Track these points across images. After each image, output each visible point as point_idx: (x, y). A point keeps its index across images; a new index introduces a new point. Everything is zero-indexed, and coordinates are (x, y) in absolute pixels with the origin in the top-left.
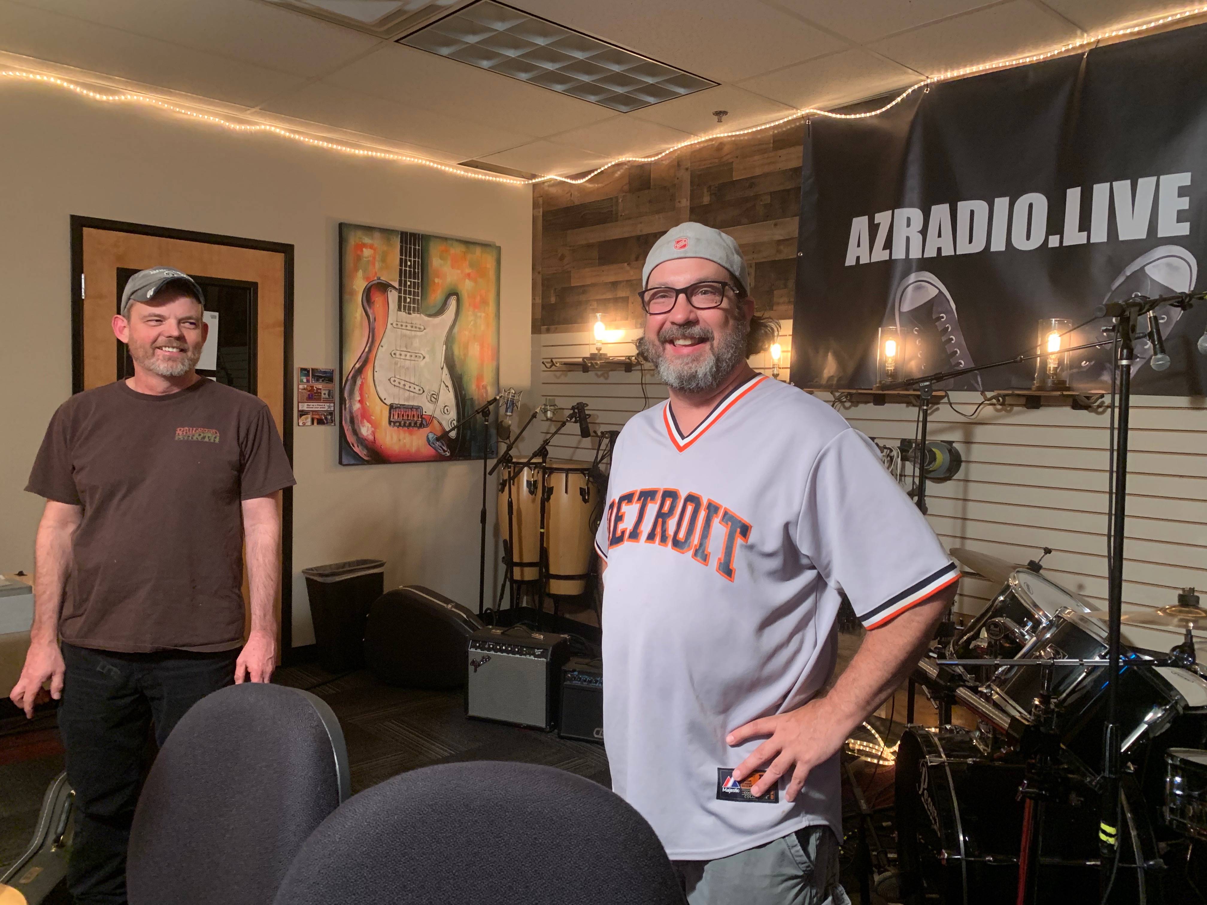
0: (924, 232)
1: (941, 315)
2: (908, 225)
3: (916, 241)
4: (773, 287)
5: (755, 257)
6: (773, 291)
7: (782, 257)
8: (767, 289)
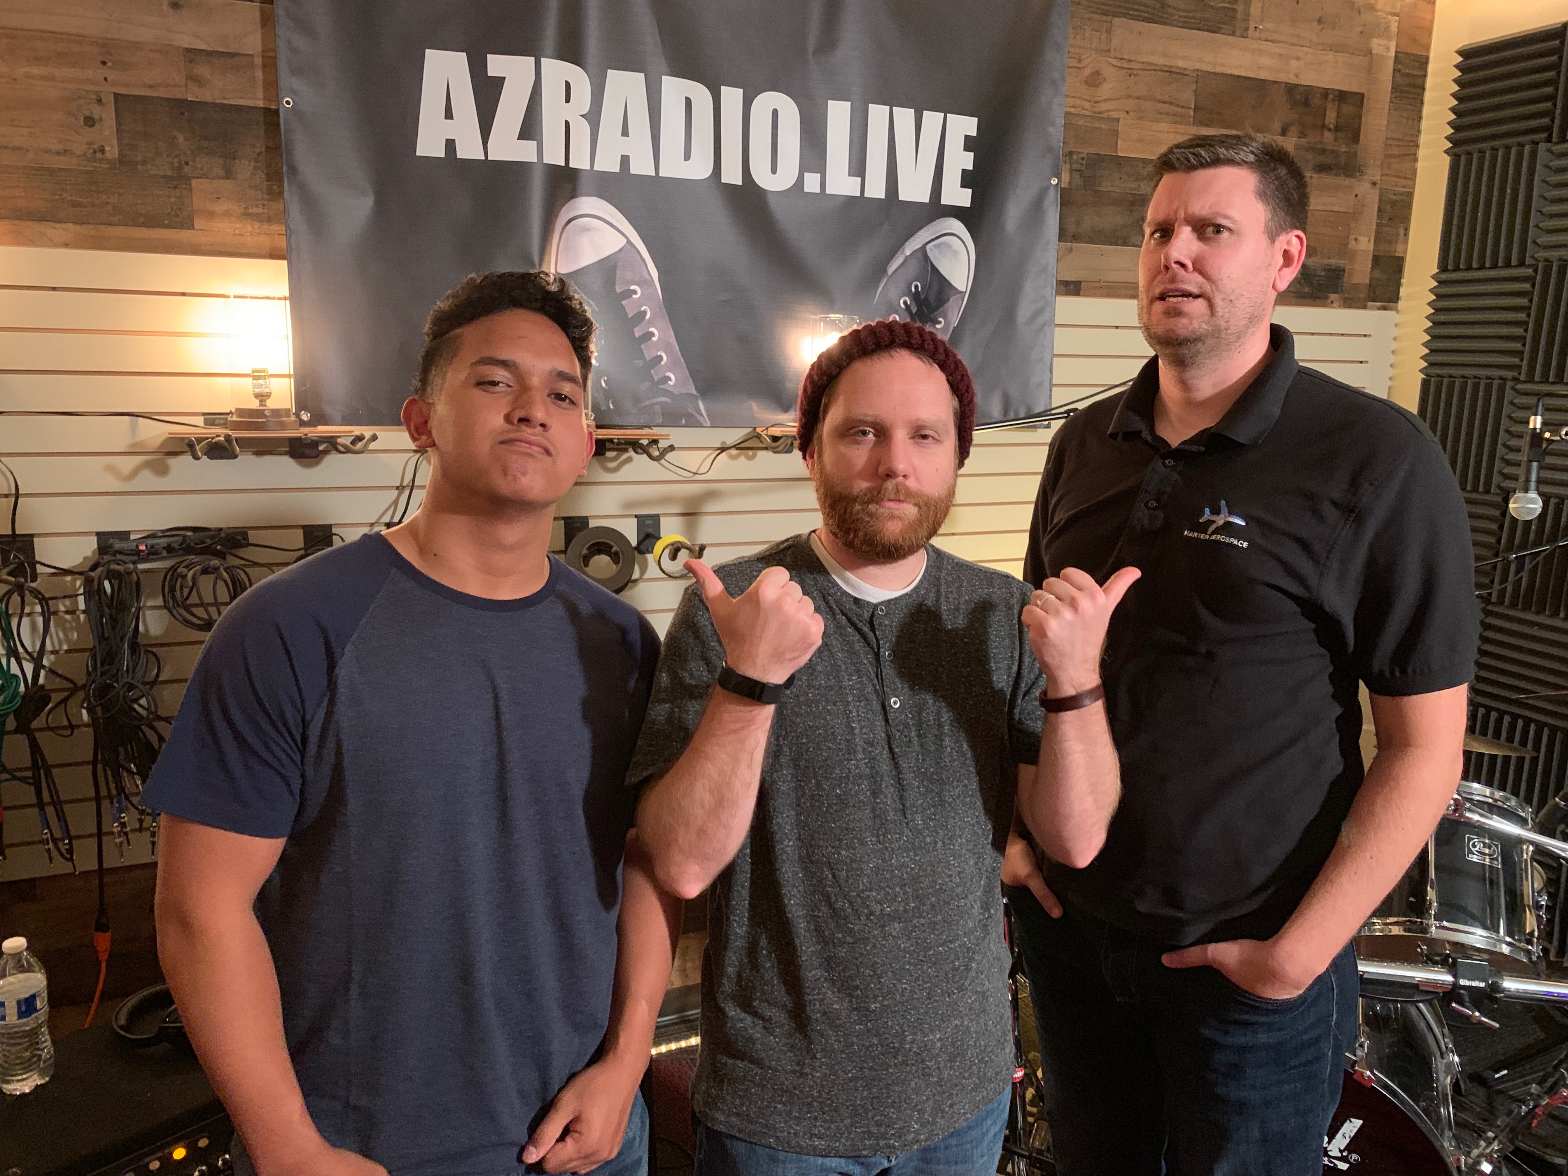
0: (593, 117)
1: (632, 287)
2: (568, 100)
3: (581, 132)
4: (186, 169)
5: (112, 76)
6: (187, 179)
7: (206, 95)
8: (169, 173)
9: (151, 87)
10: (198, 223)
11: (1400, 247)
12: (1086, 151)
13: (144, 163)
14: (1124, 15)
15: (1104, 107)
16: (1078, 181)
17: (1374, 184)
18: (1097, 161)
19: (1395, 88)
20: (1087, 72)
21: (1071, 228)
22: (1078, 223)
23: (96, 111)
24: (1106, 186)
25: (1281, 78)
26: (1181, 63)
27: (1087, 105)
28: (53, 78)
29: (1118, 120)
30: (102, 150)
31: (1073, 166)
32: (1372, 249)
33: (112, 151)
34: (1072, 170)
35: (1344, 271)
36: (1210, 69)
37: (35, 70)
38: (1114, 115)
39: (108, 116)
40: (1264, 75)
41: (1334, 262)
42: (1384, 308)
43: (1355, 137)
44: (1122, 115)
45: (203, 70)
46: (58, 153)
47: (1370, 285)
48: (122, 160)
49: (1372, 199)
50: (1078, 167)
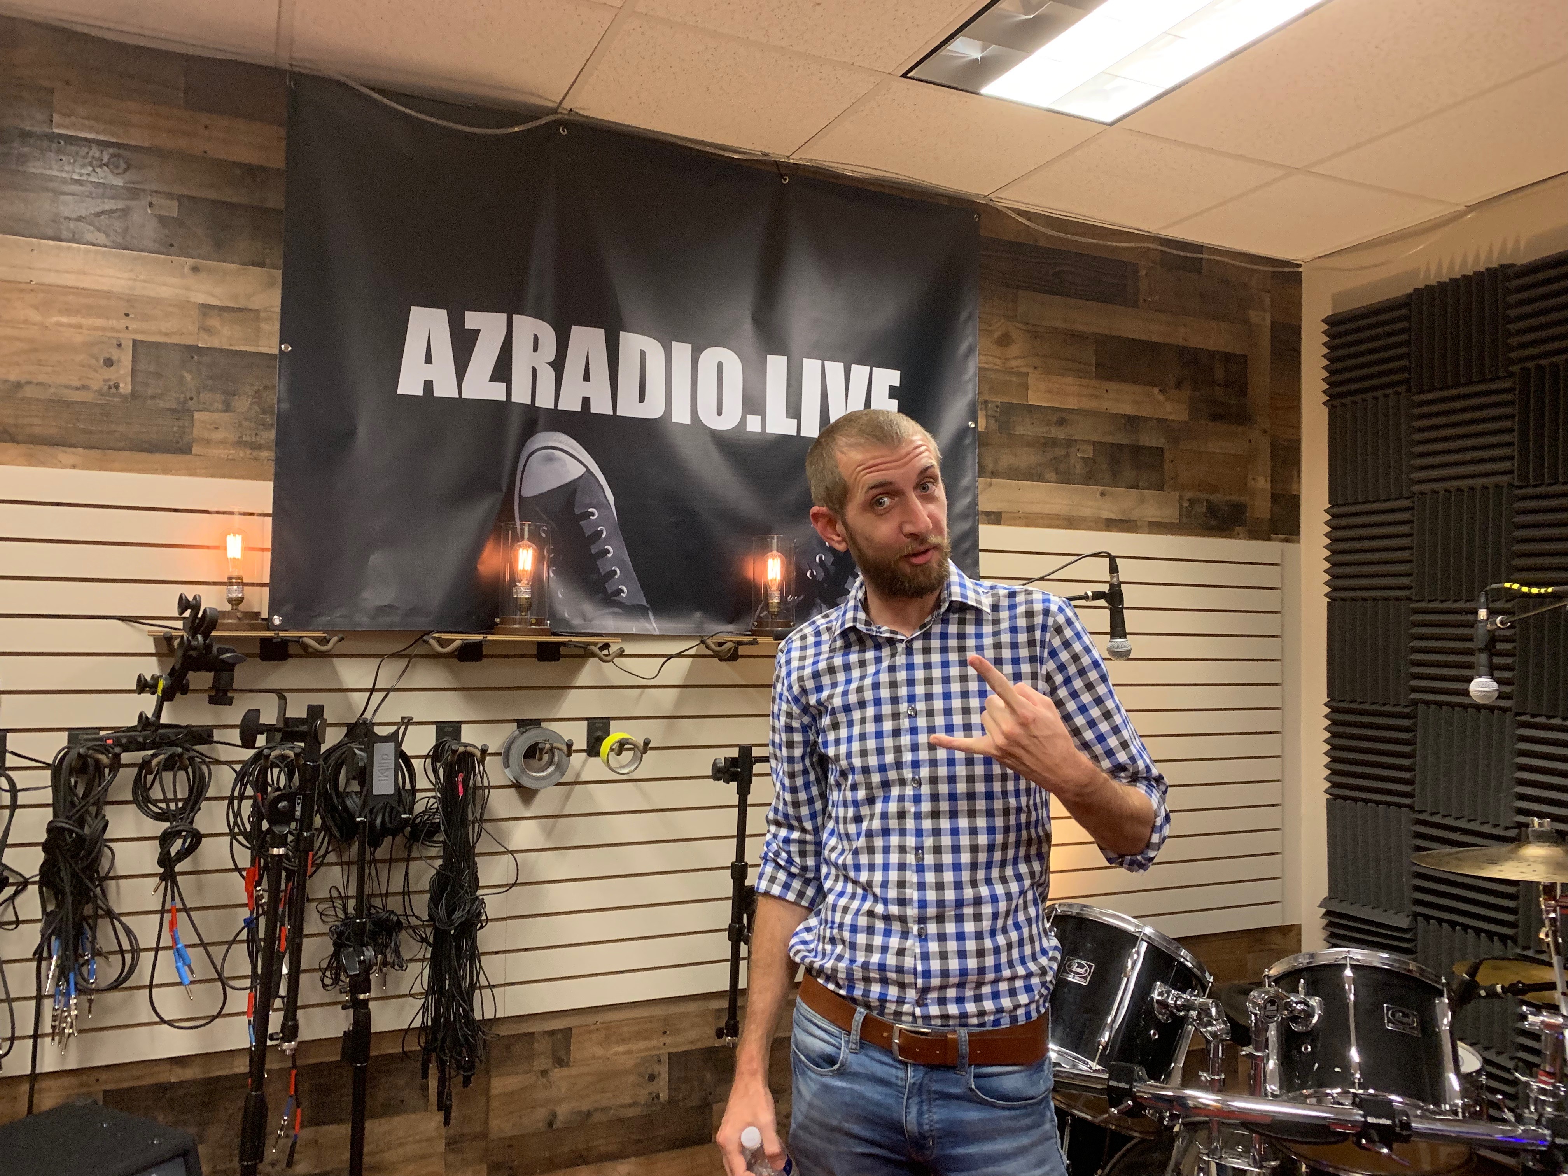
0: (558, 365)
2: (535, 349)
3: (547, 376)
4: (190, 403)
5: (133, 326)
6: (190, 412)
7: (215, 343)
8: (174, 406)
9: (166, 334)
10: (195, 450)
11: (1295, 486)
12: (1000, 399)
13: (154, 397)
14: (1027, 288)
15: (1014, 363)
16: (994, 425)
17: (1265, 431)
18: (1009, 409)
19: (1273, 353)
20: (997, 334)
21: (990, 466)
22: (996, 462)
23: (115, 354)
24: (1019, 430)
25: (1171, 341)
26: (1080, 328)
27: (998, 361)
28: (80, 327)
29: (1027, 374)
30: (117, 386)
31: (989, 413)
32: (1269, 486)
33: (125, 388)
34: (987, 416)
35: (1246, 506)
36: (1107, 332)
37: (64, 320)
38: (1024, 370)
39: (126, 359)
40: (1155, 338)
41: (1235, 498)
42: (1287, 541)
43: (1243, 392)
44: (1031, 370)
45: (214, 322)
46: (77, 388)
47: (1272, 520)
48: (134, 395)
49: (1264, 445)
50: (994, 414)
